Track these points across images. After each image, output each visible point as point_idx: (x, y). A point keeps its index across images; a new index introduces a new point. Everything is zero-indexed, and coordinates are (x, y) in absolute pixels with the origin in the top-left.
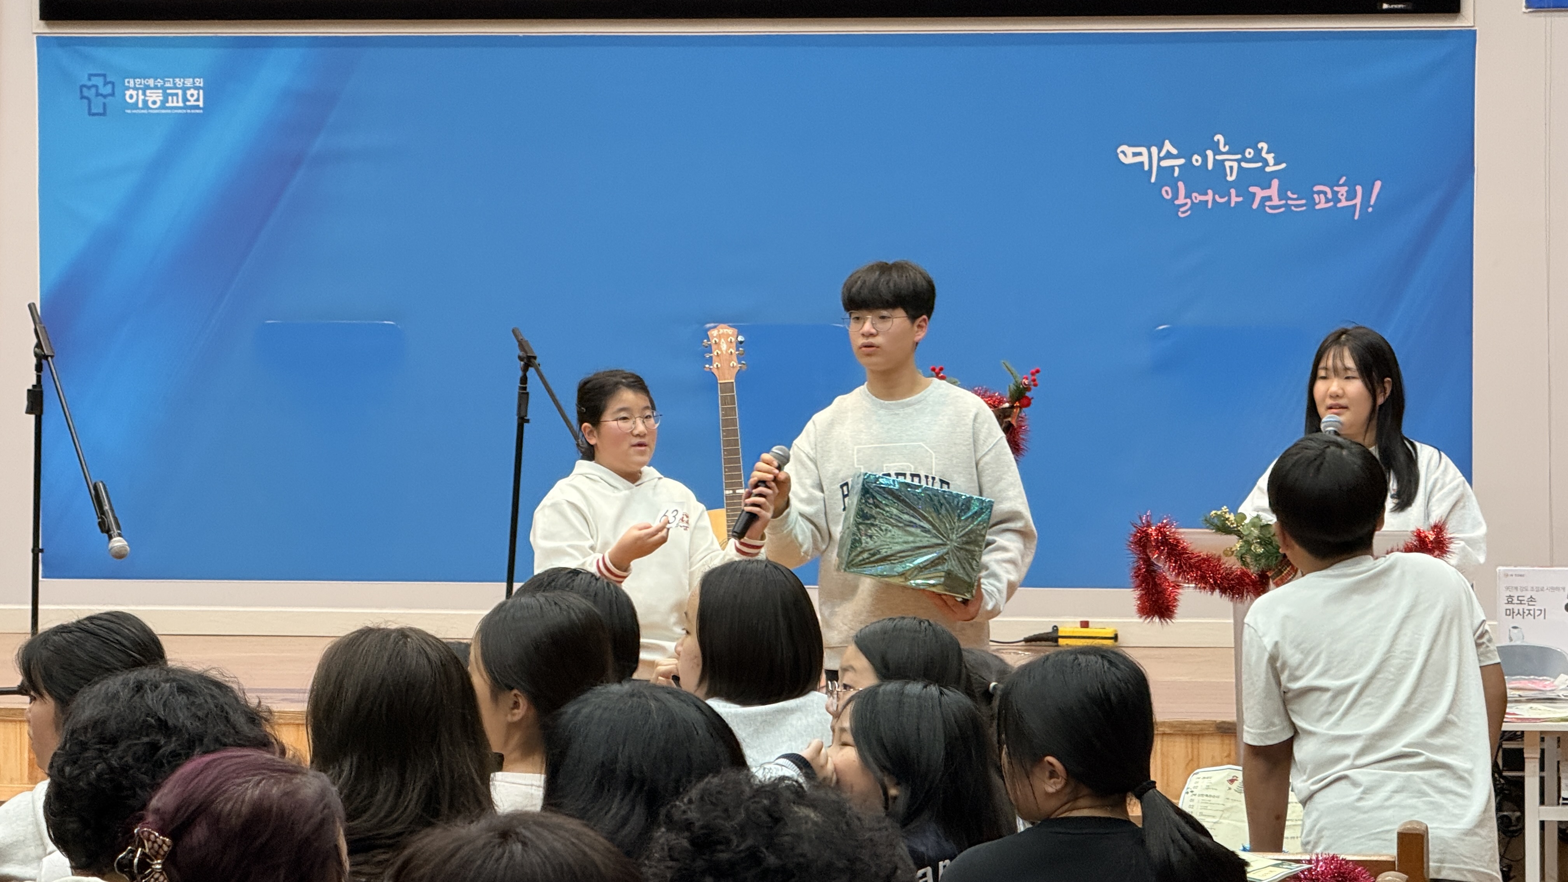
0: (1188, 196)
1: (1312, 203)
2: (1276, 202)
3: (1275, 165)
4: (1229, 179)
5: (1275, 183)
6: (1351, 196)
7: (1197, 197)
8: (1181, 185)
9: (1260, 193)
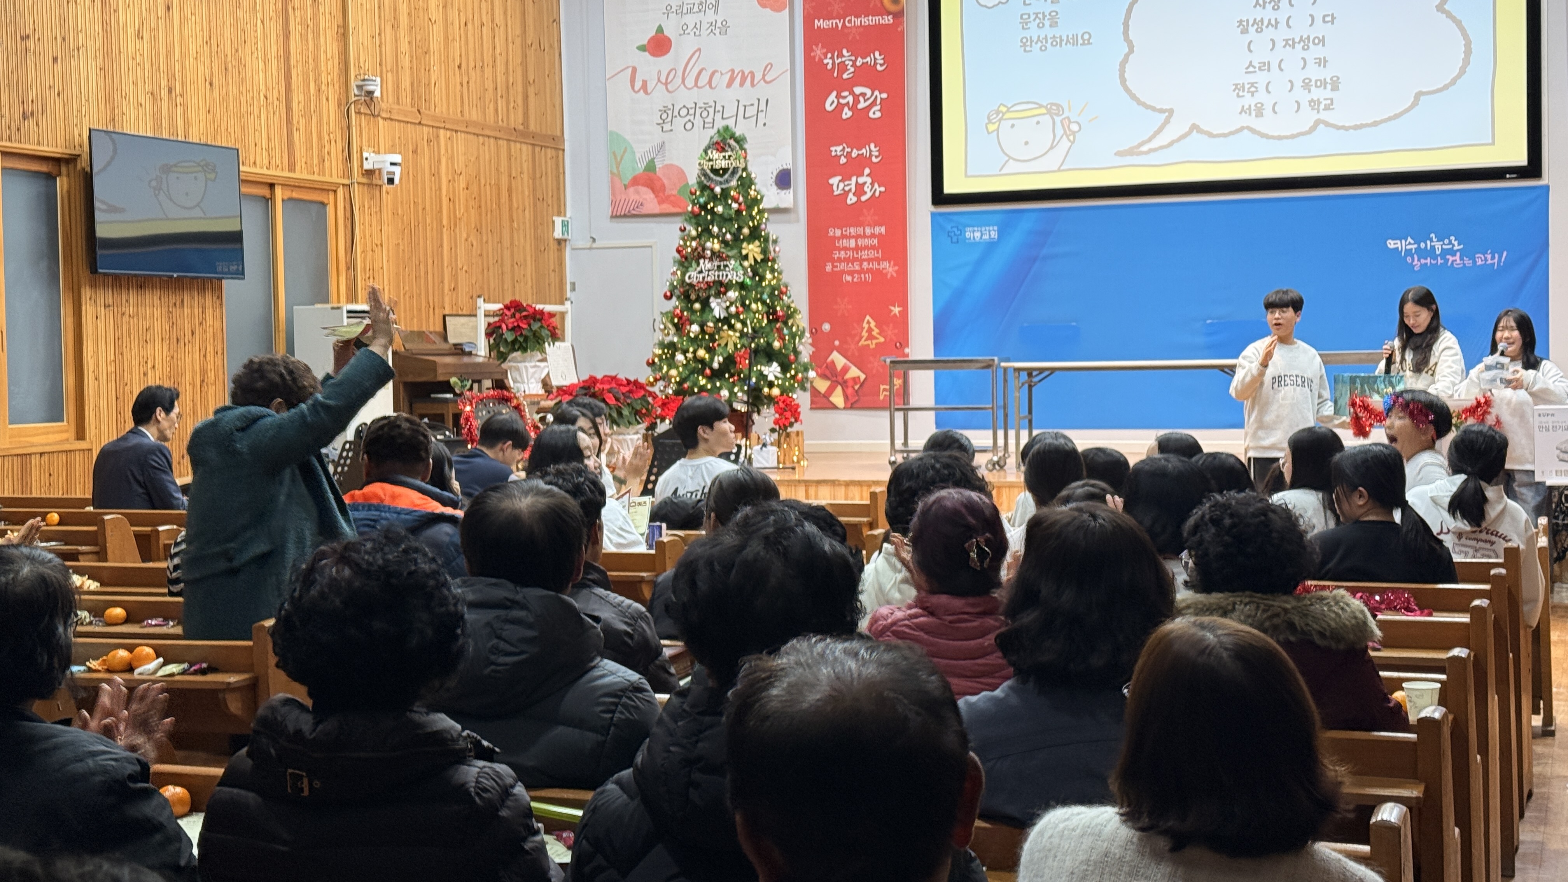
0: (1419, 260)
1: (1475, 262)
2: (1458, 261)
3: (1459, 245)
4: (1438, 252)
5: (1458, 254)
6: (1493, 258)
7: (1423, 261)
8: (1416, 256)
9: (1451, 258)
